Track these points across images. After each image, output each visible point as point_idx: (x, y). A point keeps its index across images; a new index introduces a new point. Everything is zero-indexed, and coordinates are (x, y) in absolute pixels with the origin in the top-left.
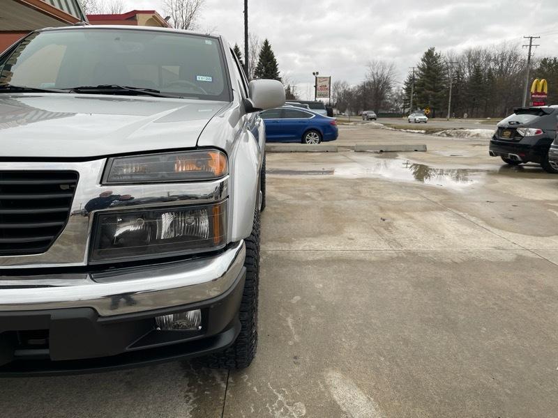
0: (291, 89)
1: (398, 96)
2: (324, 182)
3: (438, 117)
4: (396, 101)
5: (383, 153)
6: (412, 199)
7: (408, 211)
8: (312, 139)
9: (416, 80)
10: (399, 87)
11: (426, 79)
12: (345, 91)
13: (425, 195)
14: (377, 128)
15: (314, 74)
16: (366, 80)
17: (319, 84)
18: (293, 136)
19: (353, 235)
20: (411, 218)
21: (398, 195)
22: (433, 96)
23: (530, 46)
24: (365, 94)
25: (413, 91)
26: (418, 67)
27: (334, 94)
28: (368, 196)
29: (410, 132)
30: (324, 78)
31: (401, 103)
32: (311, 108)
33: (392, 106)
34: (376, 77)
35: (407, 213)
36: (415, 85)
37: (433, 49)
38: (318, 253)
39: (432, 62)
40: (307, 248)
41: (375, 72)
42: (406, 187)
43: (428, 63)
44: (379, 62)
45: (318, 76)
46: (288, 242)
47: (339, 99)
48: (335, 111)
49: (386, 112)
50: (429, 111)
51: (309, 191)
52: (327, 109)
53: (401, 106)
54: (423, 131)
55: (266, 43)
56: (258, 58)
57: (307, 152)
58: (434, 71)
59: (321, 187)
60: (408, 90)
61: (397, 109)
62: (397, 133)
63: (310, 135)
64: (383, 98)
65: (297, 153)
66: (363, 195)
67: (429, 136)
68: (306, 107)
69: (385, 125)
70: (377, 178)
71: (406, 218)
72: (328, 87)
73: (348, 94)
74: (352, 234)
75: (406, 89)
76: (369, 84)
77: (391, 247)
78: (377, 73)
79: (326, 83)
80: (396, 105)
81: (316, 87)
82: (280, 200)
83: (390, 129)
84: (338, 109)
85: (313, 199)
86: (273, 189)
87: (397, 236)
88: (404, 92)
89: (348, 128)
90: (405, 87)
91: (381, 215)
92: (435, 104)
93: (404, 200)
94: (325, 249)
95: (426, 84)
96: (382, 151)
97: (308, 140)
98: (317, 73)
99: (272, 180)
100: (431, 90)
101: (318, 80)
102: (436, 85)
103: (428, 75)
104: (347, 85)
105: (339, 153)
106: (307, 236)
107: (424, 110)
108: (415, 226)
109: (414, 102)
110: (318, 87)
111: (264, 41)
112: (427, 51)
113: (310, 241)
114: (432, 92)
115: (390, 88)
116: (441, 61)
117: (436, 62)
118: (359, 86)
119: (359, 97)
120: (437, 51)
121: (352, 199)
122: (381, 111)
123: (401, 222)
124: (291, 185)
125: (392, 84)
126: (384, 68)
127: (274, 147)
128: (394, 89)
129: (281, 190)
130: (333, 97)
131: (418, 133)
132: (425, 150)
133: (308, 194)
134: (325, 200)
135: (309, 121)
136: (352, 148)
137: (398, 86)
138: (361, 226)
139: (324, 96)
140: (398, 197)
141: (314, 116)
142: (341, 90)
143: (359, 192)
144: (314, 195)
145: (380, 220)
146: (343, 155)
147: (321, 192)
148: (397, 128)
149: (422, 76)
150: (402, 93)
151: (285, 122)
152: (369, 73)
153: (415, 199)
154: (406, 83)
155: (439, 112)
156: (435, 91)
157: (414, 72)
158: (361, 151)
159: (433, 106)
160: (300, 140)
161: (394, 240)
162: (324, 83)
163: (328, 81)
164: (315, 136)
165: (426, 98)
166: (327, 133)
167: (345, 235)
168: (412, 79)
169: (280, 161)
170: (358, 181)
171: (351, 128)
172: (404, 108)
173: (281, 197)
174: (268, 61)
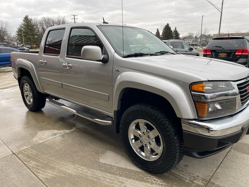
9: (22, 30)
11: (27, 30)
23: (75, 19)
26: (22, 24)
33: (10, 43)
43: (27, 23)
58: (30, 27)
75: (18, 35)
80: (12, 43)
95: (28, 32)
100: (31, 35)
103: (28, 28)
112: (25, 17)
116: (33, 22)
117: (30, 22)
120: (29, 17)
149: (25, 28)
156: (33, 36)
157: (20, 26)
165: (30, 39)
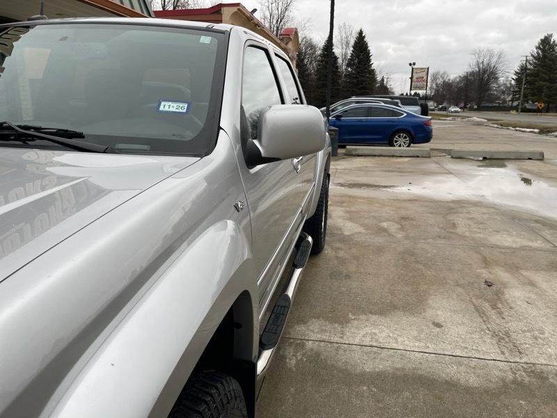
0: (385, 80)
1: (506, 87)
2: (408, 205)
3: (553, 111)
4: (503, 92)
5: (487, 161)
6: (530, 244)
7: (527, 269)
8: (401, 141)
9: (529, 69)
10: (507, 78)
11: (540, 69)
12: (444, 82)
13: (549, 237)
14: (479, 124)
15: (410, 64)
16: (470, 70)
17: (415, 76)
18: (380, 137)
19: (442, 316)
20: (532, 284)
21: (510, 235)
22: (549, 88)
24: (466, 85)
25: (524, 82)
26: (532, 55)
27: (432, 85)
28: (467, 234)
29: (520, 131)
30: (422, 69)
31: (509, 95)
32: (403, 104)
33: (498, 98)
34: (481, 66)
35: (525, 273)
36: (527, 75)
37: (551, 36)
38: (384, 353)
39: (549, 49)
40: (367, 341)
41: (481, 61)
42: (519, 220)
43: (543, 51)
44: (485, 50)
45: (415, 67)
46: (341, 323)
47: (437, 91)
48: (431, 104)
49: (491, 105)
50: (543, 105)
51: (387, 220)
52: (421, 106)
53: (509, 98)
54: (536, 130)
55: (361, 33)
56: (352, 49)
57: (393, 156)
58: (550, 60)
59: (404, 213)
60: (518, 81)
61: (505, 101)
62: (505, 132)
63: (399, 136)
64: (489, 89)
65: (382, 158)
66: (459, 230)
67: (544, 137)
68: (396, 104)
69: (489, 120)
70: (480, 202)
71: (524, 284)
72: (425, 78)
73: (448, 86)
74: (439, 313)
75: (516, 80)
76: (472, 74)
77: (503, 353)
78: (483, 62)
79: (424, 74)
81: (411, 78)
82: (346, 233)
83: (496, 126)
84: (435, 101)
85: (390, 235)
86: (342, 213)
87: (513, 326)
88: (513, 82)
89: (446, 124)
90: (515, 77)
91: (485, 274)
92: (549, 97)
93: (518, 246)
94: (395, 346)
95: (541, 74)
96: (485, 158)
97: (396, 142)
98: (414, 64)
99: (344, 199)
100: (546, 81)
101: (415, 71)
102: (552, 76)
103: (543, 64)
104: (448, 76)
105: (433, 159)
106: (371, 312)
107: (536, 103)
108: (539, 304)
109: (524, 94)
110: (414, 78)
111: (359, 30)
112: (543, 38)
113: (374, 324)
114: (547, 84)
115: (497, 78)
117: (554, 51)
118: (460, 77)
119: (460, 89)
120: (555, 38)
121: (444, 238)
122: (484, 104)
123: (516, 294)
124: (365, 207)
125: (500, 74)
126: (491, 56)
127: (355, 150)
128: (502, 80)
129: (352, 217)
130: (431, 88)
131: (530, 132)
132: (541, 157)
133: (385, 225)
134: (407, 238)
135: (399, 121)
136: (449, 152)
137: (508, 74)
138: (454, 296)
139: (421, 88)
140: (509, 240)
141: (405, 114)
142: (440, 81)
143: (454, 226)
144: (393, 227)
145: (483, 286)
146: (437, 163)
147: (404, 223)
148: (504, 125)
149: (535, 65)
150: (510, 84)
151: (371, 121)
152: (473, 62)
153: (534, 245)
154: (516, 73)
155: (554, 106)
156: (550, 83)
157: (527, 60)
158: (459, 157)
159: (546, 99)
160: (387, 142)
161: (507, 334)
162: (421, 75)
163: (425, 73)
164: (405, 138)
165: (540, 90)
166: (420, 134)
167: (430, 313)
168: (523, 69)
169: (359, 169)
170: (452, 205)
171: (449, 124)
172: (512, 100)
173: (349, 228)
174: (361, 52)
